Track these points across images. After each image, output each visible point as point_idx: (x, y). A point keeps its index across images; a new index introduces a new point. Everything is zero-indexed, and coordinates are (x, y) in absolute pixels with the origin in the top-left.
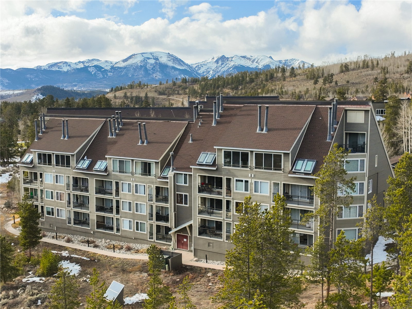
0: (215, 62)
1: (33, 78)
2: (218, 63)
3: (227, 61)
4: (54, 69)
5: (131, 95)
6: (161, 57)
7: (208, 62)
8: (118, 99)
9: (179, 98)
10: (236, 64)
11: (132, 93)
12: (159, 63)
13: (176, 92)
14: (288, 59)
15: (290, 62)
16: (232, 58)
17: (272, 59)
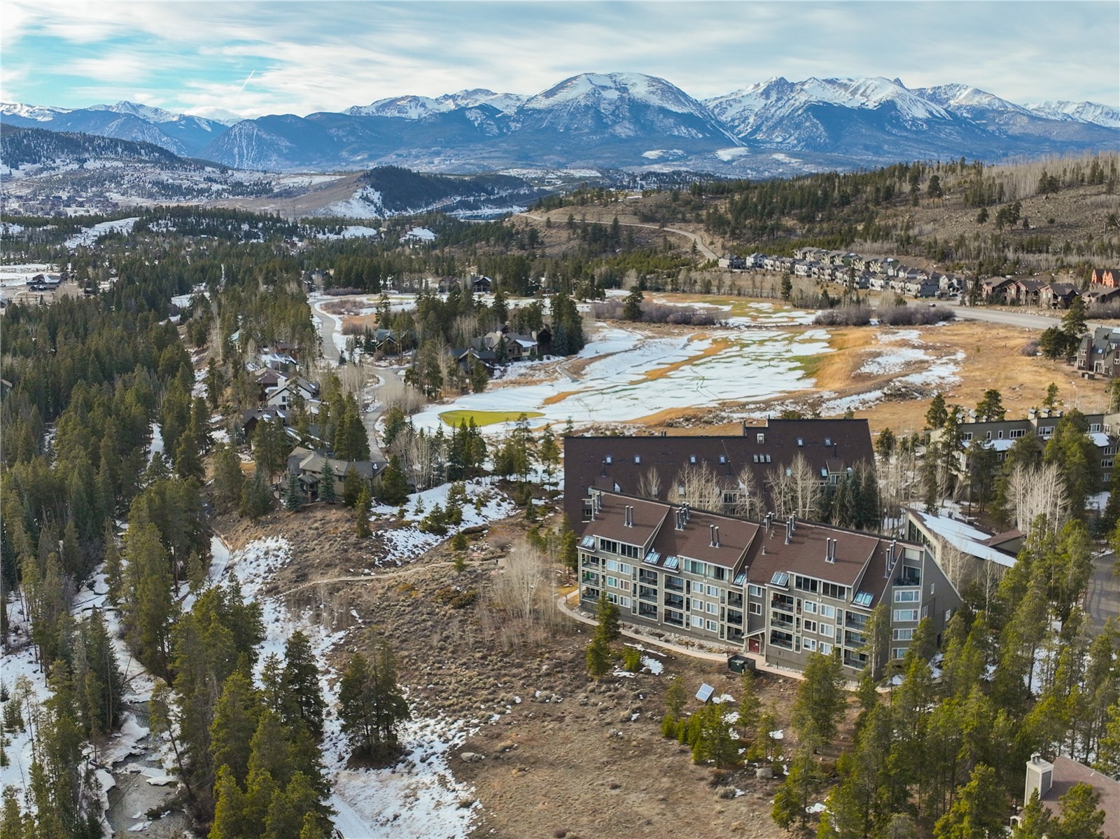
0: (762, 94)
1: (344, 136)
2: (767, 98)
3: (792, 91)
4: (389, 115)
5: (583, 220)
6: (634, 85)
7: (745, 93)
8: (554, 228)
9: (686, 231)
10: (813, 99)
11: (584, 215)
12: (629, 99)
13: (680, 216)
14: (942, 85)
15: (946, 93)
16: (803, 84)
17: (901, 85)
